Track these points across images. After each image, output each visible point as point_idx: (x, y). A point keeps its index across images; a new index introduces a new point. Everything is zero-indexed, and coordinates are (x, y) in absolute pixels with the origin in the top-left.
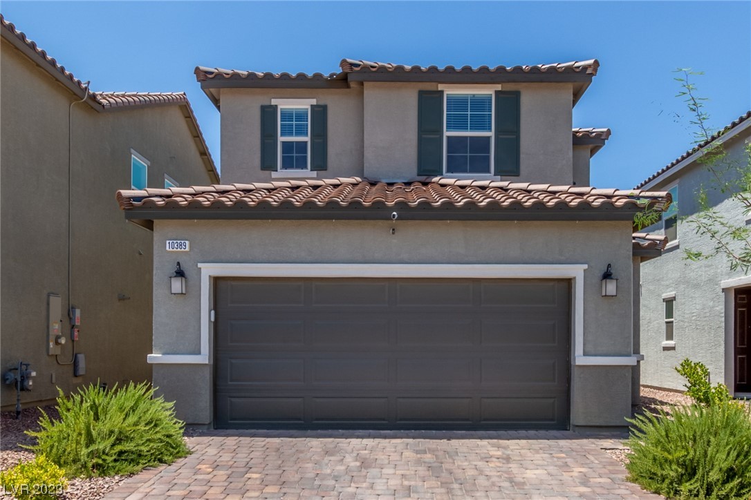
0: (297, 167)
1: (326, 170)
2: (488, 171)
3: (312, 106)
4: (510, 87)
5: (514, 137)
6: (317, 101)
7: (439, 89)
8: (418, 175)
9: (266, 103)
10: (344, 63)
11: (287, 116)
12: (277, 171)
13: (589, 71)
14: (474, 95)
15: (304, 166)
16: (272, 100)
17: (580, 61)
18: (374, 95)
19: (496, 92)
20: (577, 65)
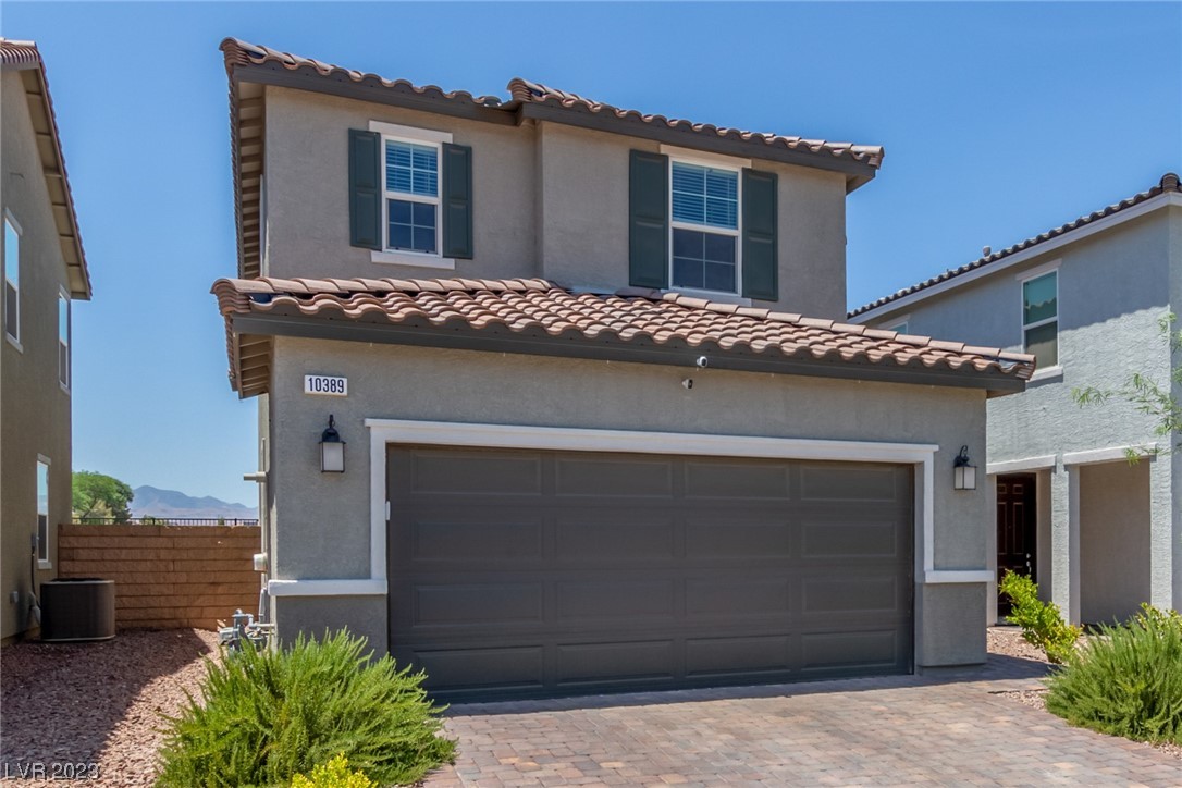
0: (418, 248)
1: (471, 259)
2: (734, 290)
3: (444, 144)
4: (765, 166)
5: (770, 241)
6: (454, 138)
7: (662, 152)
8: (630, 285)
9: (360, 126)
10: (516, 85)
11: (399, 155)
12: (381, 250)
13: (872, 162)
14: (711, 170)
15: (431, 248)
16: (371, 122)
17: (858, 144)
18: (557, 145)
19: (745, 171)
20: (854, 149)
